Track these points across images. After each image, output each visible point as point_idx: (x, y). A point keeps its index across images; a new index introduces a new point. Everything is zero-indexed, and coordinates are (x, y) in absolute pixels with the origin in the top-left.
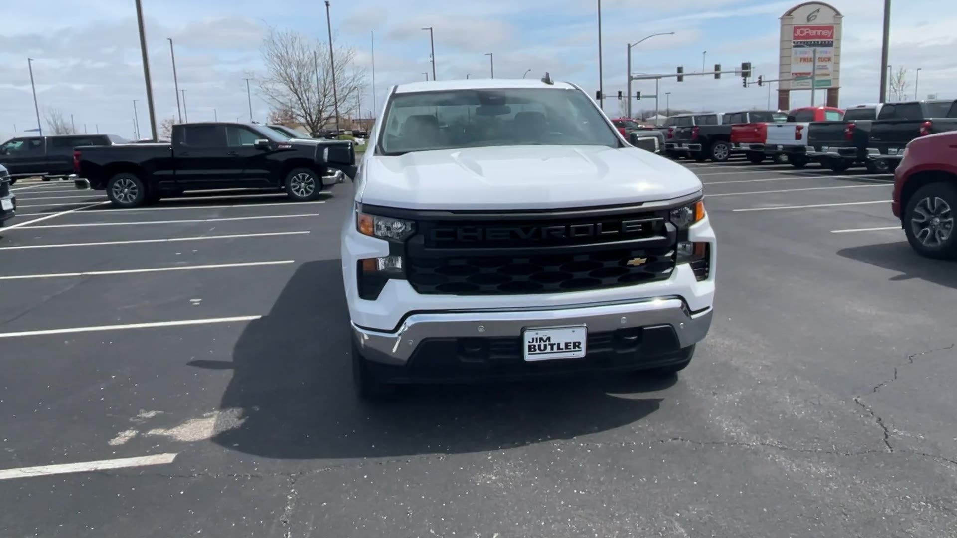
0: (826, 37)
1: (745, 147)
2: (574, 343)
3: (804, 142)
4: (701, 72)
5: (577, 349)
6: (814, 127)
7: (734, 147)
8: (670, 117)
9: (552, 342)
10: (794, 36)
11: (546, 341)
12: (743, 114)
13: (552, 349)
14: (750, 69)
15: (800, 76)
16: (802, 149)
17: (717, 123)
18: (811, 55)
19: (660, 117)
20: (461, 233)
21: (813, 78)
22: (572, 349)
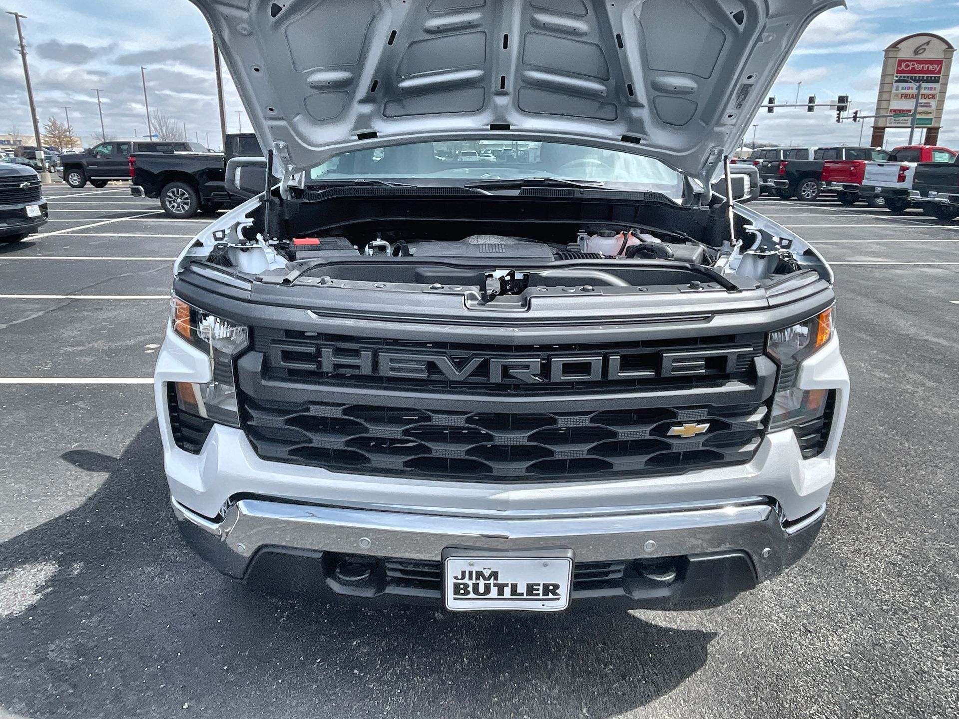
0: (932, 72)
1: (837, 186)
2: (546, 587)
3: (907, 184)
4: (794, 104)
5: (551, 596)
6: (922, 169)
7: (825, 186)
8: (756, 150)
9: (500, 581)
10: (898, 70)
11: (489, 579)
12: (838, 150)
13: (501, 592)
14: (847, 103)
15: (899, 113)
16: (905, 192)
17: (807, 158)
18: (915, 91)
19: (745, 149)
20: (329, 359)
21: (914, 115)
22: (541, 597)
